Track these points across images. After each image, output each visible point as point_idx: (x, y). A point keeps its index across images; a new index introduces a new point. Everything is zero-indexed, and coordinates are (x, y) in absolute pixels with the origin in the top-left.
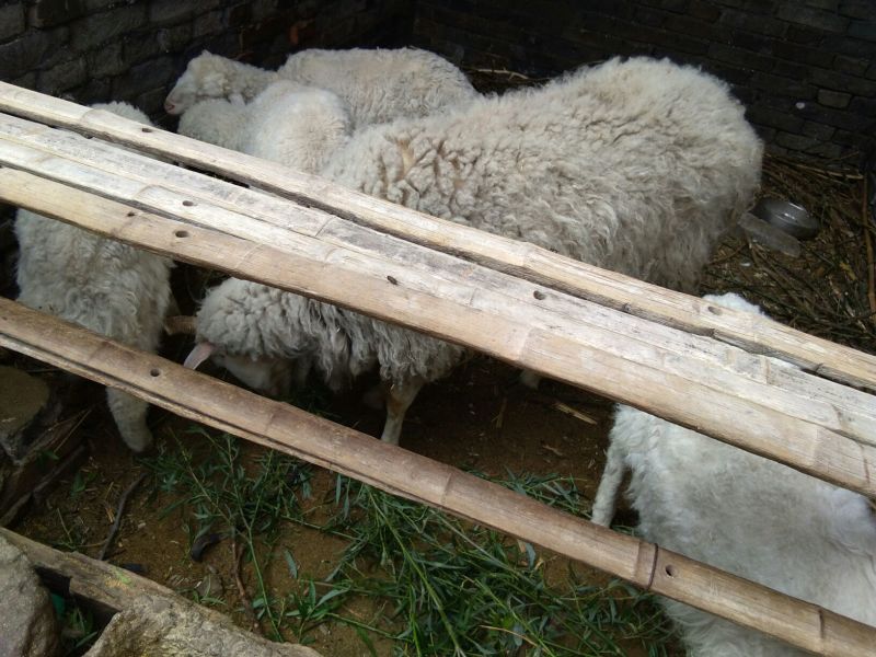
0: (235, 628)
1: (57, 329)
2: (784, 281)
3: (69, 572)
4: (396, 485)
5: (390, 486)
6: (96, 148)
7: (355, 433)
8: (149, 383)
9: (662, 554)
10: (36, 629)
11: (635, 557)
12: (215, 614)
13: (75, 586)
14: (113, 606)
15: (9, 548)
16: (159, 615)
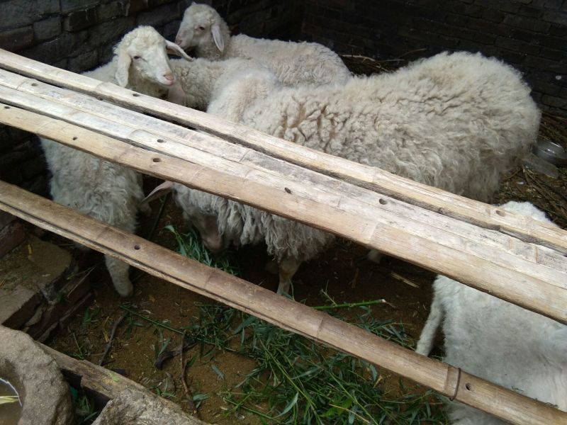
0: (183, 413)
1: (78, 219)
2: (547, 195)
3: (81, 373)
4: (287, 323)
5: (283, 324)
6: (105, 106)
7: (261, 289)
8: (133, 254)
9: (463, 375)
10: (60, 409)
11: (445, 377)
12: (171, 404)
13: (85, 382)
14: (108, 395)
15: (45, 356)
16: (136, 403)
